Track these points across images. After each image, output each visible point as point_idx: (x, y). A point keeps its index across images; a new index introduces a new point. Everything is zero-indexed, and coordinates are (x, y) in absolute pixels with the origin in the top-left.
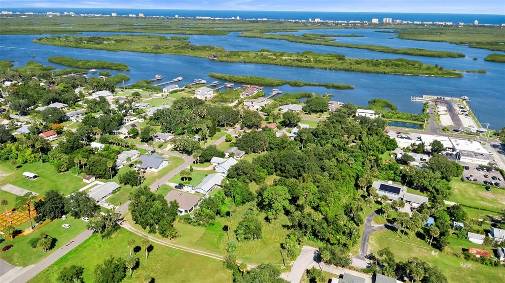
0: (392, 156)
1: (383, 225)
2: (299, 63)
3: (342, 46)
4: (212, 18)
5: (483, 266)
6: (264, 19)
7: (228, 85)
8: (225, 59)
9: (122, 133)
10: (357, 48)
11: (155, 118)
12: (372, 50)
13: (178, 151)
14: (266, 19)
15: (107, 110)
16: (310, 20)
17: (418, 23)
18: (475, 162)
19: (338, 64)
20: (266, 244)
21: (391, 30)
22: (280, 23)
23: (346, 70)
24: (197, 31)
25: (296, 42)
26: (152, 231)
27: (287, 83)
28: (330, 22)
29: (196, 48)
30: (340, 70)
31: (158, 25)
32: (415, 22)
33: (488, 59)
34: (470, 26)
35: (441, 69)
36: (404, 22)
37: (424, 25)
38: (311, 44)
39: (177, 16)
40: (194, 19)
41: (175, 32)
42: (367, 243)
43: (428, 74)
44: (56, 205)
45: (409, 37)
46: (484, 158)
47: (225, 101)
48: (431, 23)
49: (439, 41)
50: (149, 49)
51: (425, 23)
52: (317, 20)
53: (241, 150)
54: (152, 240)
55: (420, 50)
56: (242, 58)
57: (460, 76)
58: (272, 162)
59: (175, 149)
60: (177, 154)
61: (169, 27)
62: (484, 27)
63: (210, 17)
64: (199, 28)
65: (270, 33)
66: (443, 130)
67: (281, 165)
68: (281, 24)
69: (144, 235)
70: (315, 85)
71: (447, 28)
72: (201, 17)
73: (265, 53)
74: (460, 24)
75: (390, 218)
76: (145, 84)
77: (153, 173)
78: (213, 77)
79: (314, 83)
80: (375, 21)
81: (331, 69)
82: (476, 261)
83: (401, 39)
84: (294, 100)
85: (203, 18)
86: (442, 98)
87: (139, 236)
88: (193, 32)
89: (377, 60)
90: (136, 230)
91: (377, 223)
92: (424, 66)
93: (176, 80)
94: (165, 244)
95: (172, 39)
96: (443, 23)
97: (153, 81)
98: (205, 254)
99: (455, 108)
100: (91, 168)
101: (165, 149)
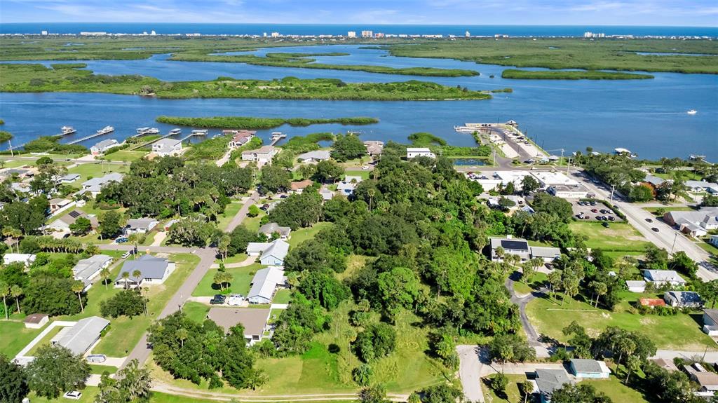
0: (483, 203)
1: (529, 294)
2: (286, 94)
3: (330, 69)
4: (110, 34)
5: (662, 317)
6: (196, 35)
7: (199, 132)
8: (170, 94)
9: (54, 230)
10: (349, 69)
11: (107, 197)
12: (371, 72)
13: (177, 243)
14: (199, 35)
15: (7, 193)
16: (265, 34)
17: (404, 36)
18: (573, 197)
19: (339, 92)
20: (405, 357)
21: (378, 46)
22: (224, 39)
23: (354, 99)
24: (93, 54)
25: (262, 65)
26: (215, 384)
27: (285, 122)
28: (293, 36)
29: (111, 80)
30: (346, 99)
31: (15, 47)
32: (400, 36)
33: (506, 75)
34: (463, 38)
35: (465, 90)
36: (387, 36)
37: (412, 38)
38: (285, 67)
39: (44, 33)
40: (78, 36)
41: (55, 57)
42: (528, 323)
43: (455, 97)
44: (12, 384)
45: (404, 54)
46: (580, 190)
47: (208, 156)
48: (419, 36)
49: (440, 58)
50: (24, 86)
51: (411, 36)
52: (275, 35)
53: (283, 226)
54: (222, 399)
55: (427, 69)
56: (196, 91)
57: (489, 97)
58: (346, 236)
59: (172, 241)
60: (179, 249)
61: (39, 49)
62: (478, 39)
63: (105, 33)
64: (94, 49)
65: (216, 55)
66: (514, 163)
67: (362, 238)
68: (225, 41)
69: (203, 395)
70: (326, 122)
71: (439, 42)
72: (89, 34)
73: (228, 82)
74: (451, 36)
75: (532, 283)
76: (50, 144)
77: (156, 287)
78: (165, 122)
79: (324, 119)
80: (352, 34)
81: (333, 99)
82: (652, 313)
83: (396, 56)
84: (313, 145)
85: (94, 34)
86: (488, 124)
87: (196, 399)
88: (88, 56)
89: (386, 84)
90: (183, 390)
91: (522, 292)
92: (446, 88)
93: (103, 132)
94: (250, 399)
95: (56, 68)
96: (432, 36)
97: (60, 138)
98: (325, 397)
99: (509, 136)
100: (38, 300)
101: (153, 245)
